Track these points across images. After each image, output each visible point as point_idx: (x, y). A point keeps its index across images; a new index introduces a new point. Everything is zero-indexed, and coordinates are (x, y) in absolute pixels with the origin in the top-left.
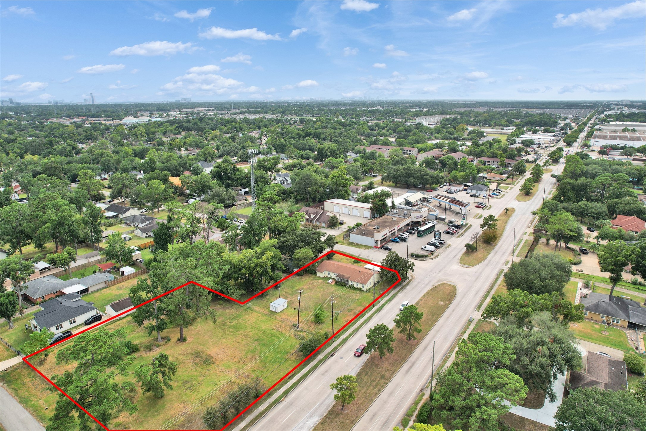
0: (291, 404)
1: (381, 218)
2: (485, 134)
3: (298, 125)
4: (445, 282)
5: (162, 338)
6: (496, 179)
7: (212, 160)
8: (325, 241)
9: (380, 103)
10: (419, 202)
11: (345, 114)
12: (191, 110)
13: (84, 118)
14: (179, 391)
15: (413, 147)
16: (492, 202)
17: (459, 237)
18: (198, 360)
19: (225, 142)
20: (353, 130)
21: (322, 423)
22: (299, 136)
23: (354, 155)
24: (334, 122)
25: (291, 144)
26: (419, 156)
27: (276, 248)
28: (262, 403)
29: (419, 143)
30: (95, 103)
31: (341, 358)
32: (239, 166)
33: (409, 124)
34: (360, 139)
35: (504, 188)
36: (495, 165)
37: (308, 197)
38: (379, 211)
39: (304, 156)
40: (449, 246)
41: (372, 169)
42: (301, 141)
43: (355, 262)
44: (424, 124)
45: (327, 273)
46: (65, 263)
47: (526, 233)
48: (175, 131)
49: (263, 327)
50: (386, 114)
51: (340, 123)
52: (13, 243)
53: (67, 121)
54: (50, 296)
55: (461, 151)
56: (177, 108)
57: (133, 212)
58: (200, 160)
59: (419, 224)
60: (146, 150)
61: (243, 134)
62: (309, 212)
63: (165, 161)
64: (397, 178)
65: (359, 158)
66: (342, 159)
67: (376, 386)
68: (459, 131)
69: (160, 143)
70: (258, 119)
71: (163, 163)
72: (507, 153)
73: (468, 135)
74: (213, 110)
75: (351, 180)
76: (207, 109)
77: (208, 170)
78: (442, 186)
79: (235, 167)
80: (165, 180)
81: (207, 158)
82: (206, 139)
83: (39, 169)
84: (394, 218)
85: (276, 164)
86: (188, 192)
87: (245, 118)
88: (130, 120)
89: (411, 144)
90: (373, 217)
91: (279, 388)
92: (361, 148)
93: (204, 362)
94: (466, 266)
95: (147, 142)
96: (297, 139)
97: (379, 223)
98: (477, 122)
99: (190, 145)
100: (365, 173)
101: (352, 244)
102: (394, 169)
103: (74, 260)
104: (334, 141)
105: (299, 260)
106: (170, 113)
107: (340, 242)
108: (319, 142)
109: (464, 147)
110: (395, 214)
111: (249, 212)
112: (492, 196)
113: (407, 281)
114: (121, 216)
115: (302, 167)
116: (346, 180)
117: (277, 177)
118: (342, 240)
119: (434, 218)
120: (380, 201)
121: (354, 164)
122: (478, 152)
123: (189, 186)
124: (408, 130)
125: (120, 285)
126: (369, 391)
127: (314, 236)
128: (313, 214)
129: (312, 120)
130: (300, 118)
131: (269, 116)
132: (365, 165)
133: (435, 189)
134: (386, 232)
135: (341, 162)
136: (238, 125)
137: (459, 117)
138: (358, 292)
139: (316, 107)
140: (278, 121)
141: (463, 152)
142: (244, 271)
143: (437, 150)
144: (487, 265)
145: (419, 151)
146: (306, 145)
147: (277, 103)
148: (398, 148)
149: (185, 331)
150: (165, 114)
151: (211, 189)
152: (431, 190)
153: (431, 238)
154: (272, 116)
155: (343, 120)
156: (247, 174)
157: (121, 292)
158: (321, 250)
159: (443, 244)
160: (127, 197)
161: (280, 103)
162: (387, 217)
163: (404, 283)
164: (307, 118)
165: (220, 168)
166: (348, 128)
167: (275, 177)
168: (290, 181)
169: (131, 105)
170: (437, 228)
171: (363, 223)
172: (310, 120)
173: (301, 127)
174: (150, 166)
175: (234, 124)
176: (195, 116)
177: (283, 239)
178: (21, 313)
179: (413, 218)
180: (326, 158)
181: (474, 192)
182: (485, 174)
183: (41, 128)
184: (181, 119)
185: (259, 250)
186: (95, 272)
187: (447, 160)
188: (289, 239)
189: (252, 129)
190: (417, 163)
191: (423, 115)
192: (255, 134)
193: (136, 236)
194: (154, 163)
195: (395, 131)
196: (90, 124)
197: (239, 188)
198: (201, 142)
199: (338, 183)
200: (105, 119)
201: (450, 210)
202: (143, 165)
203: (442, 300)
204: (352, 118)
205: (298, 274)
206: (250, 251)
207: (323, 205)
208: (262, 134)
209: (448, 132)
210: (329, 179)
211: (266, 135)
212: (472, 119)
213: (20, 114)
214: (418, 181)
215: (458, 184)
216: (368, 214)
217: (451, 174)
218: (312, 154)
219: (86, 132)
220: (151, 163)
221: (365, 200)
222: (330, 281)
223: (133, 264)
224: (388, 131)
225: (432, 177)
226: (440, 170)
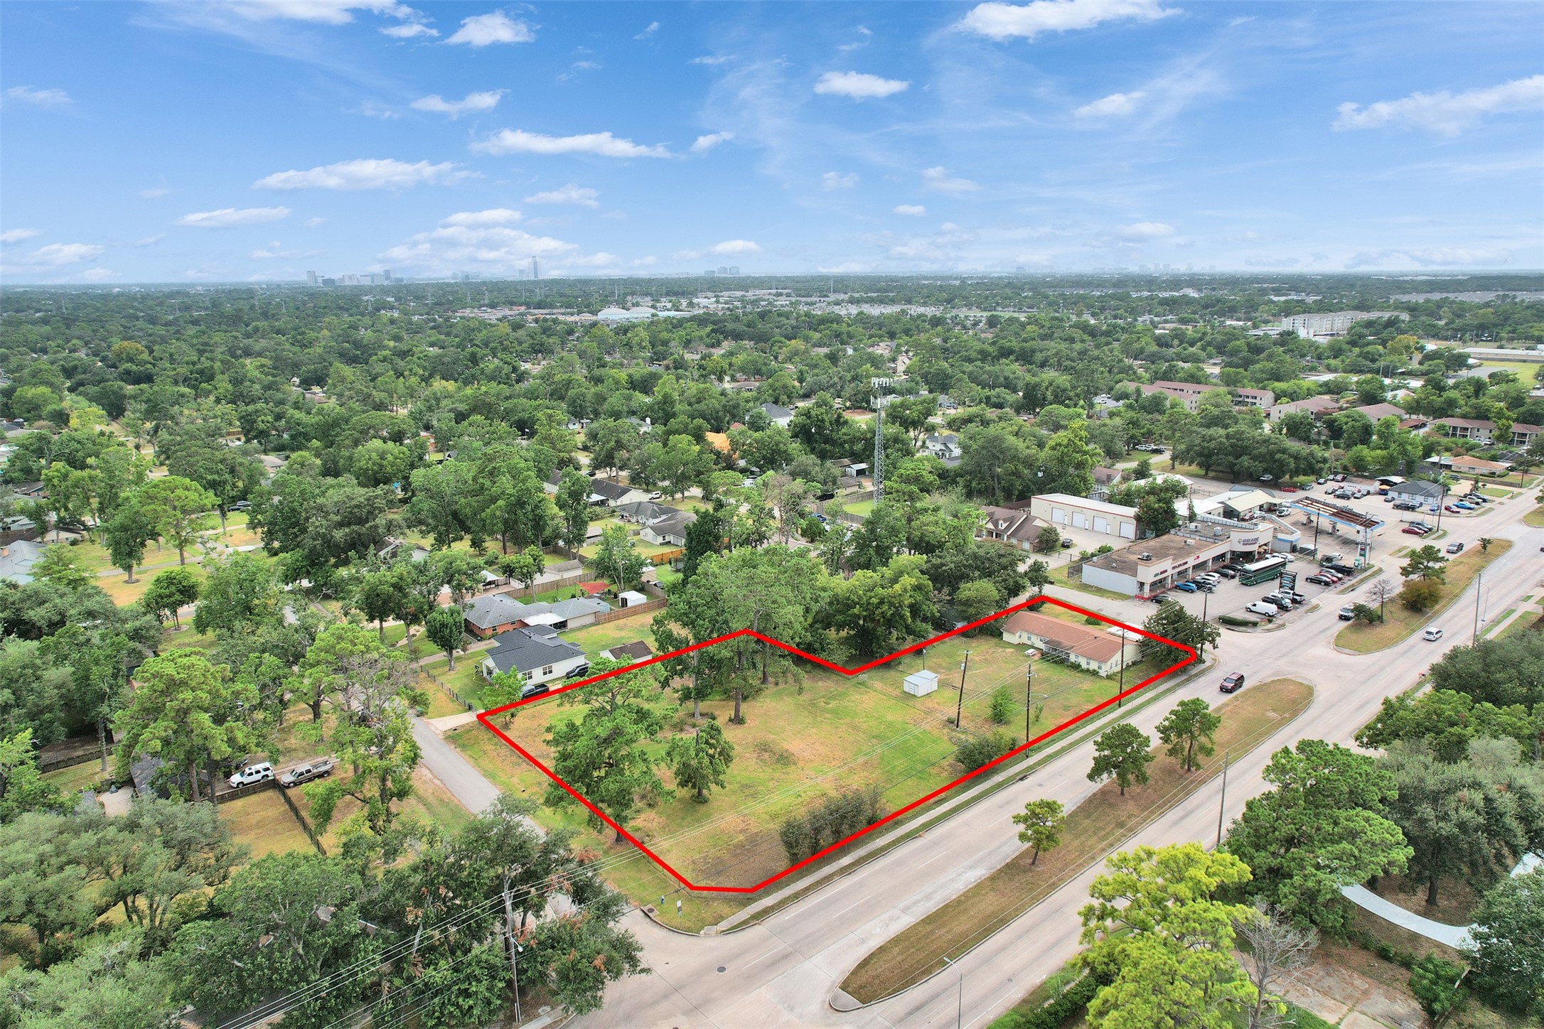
0: (935, 843)
1: (1158, 540)
2: (1471, 361)
3: (983, 332)
4: (1289, 677)
5: (702, 715)
6: (1477, 471)
7: (790, 402)
8: (1026, 573)
9: (1194, 281)
10: (1258, 513)
11: (1099, 308)
12: (739, 294)
13: (523, 309)
14: (734, 798)
15: (1264, 388)
16: (1447, 522)
17: (1343, 592)
18: (766, 755)
19: (815, 366)
20: (1116, 344)
21: (993, 878)
22: (984, 356)
23: (1112, 404)
24: (1071, 326)
25: (964, 373)
26: (1274, 412)
27: (922, 572)
28: (881, 834)
29: (1278, 380)
30: (541, 277)
31: (1040, 785)
32: (848, 416)
33: (1261, 333)
34: (1130, 367)
35: (1492, 492)
36: (1482, 437)
37: (996, 486)
38: (1156, 523)
39: (993, 400)
40: (1315, 608)
41: (1148, 435)
42: (987, 368)
43: (1088, 622)
44: (1302, 333)
45: (1025, 635)
46: (526, 576)
47: (1529, 597)
48: (708, 340)
49: (890, 717)
50: (1206, 307)
51: (1085, 328)
52: (440, 534)
53: (492, 316)
54: (505, 628)
55: (1390, 403)
56: (709, 289)
57: (636, 496)
58: (765, 401)
59: (1249, 557)
60: (654, 377)
61: (855, 350)
62: (996, 517)
63: (693, 400)
64: (1209, 456)
65: (1123, 409)
66: (1081, 410)
67: (1104, 838)
68: (1395, 351)
69: (679, 365)
70: (889, 317)
71: (690, 404)
72: (1522, 409)
73: (1421, 363)
74: (788, 295)
75: (1095, 454)
76: (774, 291)
77: (782, 422)
78: (1322, 481)
79: (839, 416)
80: (699, 437)
81: (780, 398)
82: (776, 358)
83: (462, 407)
84: (1189, 541)
85: (928, 413)
86: (742, 463)
87: (861, 313)
88: (613, 314)
89: (1258, 381)
90: (1141, 536)
91: (915, 817)
92: (1131, 387)
93: (778, 761)
94: (1347, 651)
95: (652, 361)
96: (978, 363)
97: (1154, 549)
98: (1456, 330)
99: (742, 369)
100: (1133, 443)
101: (1086, 588)
102: (1203, 437)
103: (541, 571)
104: (1066, 369)
105: (968, 603)
106: (695, 301)
107: (1060, 582)
108: (1029, 371)
109: (1401, 394)
110: (1192, 532)
111: (864, 510)
112: (1455, 509)
113: (1202, 666)
114: (612, 503)
115: (985, 423)
116: (1086, 453)
117: (928, 443)
118: (1065, 579)
119: (1288, 547)
120: (1159, 501)
121: (1108, 421)
122: (1437, 405)
123: (744, 451)
124: (1256, 349)
125: (621, 622)
126: (1089, 843)
127: (1003, 560)
128: (1005, 521)
129: (1017, 319)
130: (989, 314)
131: (915, 310)
132: (1134, 423)
133: (1302, 487)
134: (1166, 566)
135: (1079, 415)
136: (844, 328)
137: (1405, 316)
138: (1088, 677)
139: (1029, 290)
140: (936, 322)
141: (1395, 405)
142: (856, 610)
143: (1327, 397)
144: (1403, 654)
145: (1277, 398)
146: (998, 377)
147: (936, 278)
148: (1223, 390)
149: (744, 707)
150: (684, 303)
151: (789, 460)
152: (1293, 487)
153: (1273, 589)
154: (921, 310)
155: (1093, 322)
156: (864, 433)
157: (623, 634)
158: (1015, 590)
159: (1300, 603)
160: (621, 468)
161: (943, 278)
162: (1171, 538)
163: (1194, 671)
164: (1005, 314)
165: (809, 418)
166: (1103, 339)
167: (924, 443)
168: (957, 452)
169: (613, 282)
170: (1290, 568)
171: (1115, 548)
172: (1012, 320)
173: (990, 336)
174: (663, 410)
175: (835, 325)
176: (749, 308)
177: (936, 561)
178: (464, 650)
179: (1236, 541)
180: (1042, 406)
181: (1405, 499)
182: (1446, 459)
183: (446, 328)
184: (720, 313)
185: (888, 572)
186: (573, 596)
187: (1345, 420)
188: (950, 560)
189: (875, 338)
190: (1267, 427)
191: (1304, 312)
192: (882, 349)
193: (642, 541)
194: (672, 403)
195: (1221, 350)
196: (536, 321)
197: (846, 461)
198: (765, 364)
199: (1066, 459)
200: (562, 310)
201: (1332, 533)
202: (651, 407)
203: (1274, 710)
204: (1115, 317)
205: (965, 633)
206: (869, 573)
207: (1029, 505)
208: (897, 351)
209: (1366, 356)
210: (1047, 449)
211: (907, 352)
212: (1442, 323)
213: (406, 300)
214: (1259, 466)
215: (1365, 477)
216: (1130, 530)
217: (1350, 453)
218: (1011, 398)
219: (532, 337)
220: (665, 403)
221: (1126, 500)
222: (1031, 651)
223: (641, 589)
224: (1204, 349)
225: (1296, 457)
226: (1326, 443)
